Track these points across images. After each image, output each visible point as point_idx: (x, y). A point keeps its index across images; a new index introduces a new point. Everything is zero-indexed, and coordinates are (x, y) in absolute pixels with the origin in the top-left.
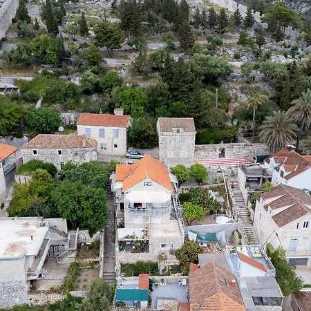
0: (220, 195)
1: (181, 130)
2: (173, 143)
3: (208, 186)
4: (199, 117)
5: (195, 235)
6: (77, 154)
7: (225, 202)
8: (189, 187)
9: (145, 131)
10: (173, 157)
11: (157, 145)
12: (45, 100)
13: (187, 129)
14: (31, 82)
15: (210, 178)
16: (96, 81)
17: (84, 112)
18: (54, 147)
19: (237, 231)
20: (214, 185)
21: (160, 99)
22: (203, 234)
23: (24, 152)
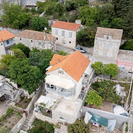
0: (125, 90)
1: (110, 37)
2: (103, 46)
3: (117, 82)
4: (128, 30)
5: (91, 116)
6: (40, 44)
7: (126, 97)
8: (103, 79)
9: (86, 35)
10: (102, 55)
11: (93, 46)
12: (46, 13)
13: (114, 37)
14: (44, 3)
15: (122, 75)
16: (72, 2)
17: (62, 20)
18: (29, 38)
19: (127, 123)
20: (123, 82)
21: (106, 15)
22: (98, 117)
23: (16, 39)
